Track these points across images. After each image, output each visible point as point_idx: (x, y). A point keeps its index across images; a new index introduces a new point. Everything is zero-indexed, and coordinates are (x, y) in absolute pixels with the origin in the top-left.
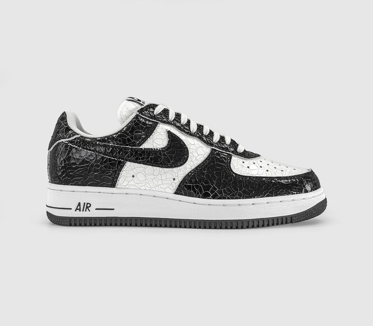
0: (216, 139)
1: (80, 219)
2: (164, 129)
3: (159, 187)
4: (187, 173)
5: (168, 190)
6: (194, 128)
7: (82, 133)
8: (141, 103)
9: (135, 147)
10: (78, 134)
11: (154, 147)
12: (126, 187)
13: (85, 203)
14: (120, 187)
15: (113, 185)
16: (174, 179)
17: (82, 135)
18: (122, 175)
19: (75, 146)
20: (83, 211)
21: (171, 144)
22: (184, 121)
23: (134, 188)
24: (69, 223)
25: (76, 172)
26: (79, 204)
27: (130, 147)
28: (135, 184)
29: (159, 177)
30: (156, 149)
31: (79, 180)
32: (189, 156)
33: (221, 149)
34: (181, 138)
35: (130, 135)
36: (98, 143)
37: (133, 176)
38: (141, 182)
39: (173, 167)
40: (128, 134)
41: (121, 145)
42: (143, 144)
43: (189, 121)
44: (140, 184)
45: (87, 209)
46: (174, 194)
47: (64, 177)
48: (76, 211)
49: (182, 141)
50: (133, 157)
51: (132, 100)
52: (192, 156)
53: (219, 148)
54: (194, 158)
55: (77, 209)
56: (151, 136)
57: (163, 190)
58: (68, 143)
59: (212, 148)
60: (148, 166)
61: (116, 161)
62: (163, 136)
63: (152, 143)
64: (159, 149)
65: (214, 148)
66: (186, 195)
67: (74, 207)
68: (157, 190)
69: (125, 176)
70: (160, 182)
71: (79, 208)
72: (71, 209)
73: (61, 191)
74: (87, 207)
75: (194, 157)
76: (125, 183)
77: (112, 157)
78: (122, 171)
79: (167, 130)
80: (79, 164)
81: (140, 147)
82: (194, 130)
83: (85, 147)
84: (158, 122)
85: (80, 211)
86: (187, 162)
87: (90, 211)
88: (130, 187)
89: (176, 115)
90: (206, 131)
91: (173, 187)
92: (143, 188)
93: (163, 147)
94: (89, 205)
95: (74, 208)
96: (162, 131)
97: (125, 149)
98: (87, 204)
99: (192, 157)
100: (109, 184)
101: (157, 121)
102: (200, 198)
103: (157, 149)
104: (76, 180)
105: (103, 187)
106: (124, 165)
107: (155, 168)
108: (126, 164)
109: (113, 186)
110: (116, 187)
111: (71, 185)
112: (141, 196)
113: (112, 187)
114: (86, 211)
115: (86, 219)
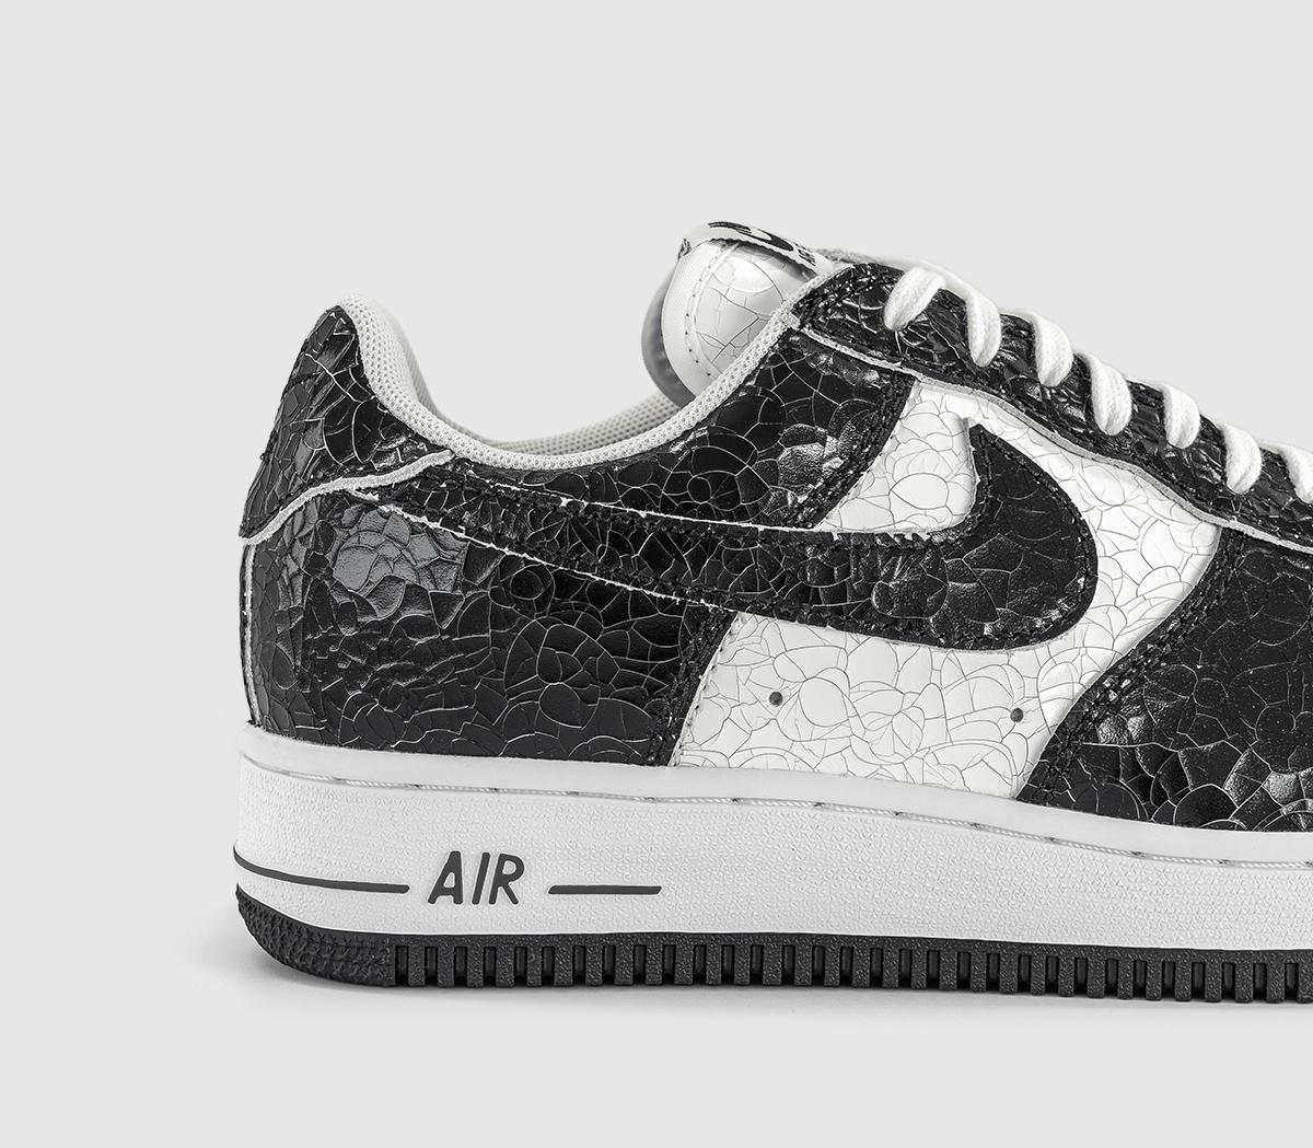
0: (1243, 471)
1: (461, 946)
2: (946, 418)
3: (930, 759)
4: (1088, 679)
5: (977, 779)
6: (1113, 408)
7: (460, 442)
8: (794, 255)
9: (787, 529)
10: (435, 448)
11: (901, 527)
12: (734, 762)
13: (486, 857)
14: (699, 762)
15: (658, 752)
16: (1018, 715)
17: (465, 455)
18: (711, 691)
19: (424, 519)
20: (476, 900)
21: (993, 504)
22: (1053, 364)
23: (781, 764)
24: (393, 970)
25: (430, 673)
26: (454, 863)
27: (761, 528)
28: (786, 745)
29: (929, 701)
30: (909, 537)
31: (453, 721)
32: (1100, 576)
33: (1274, 534)
34: (1046, 469)
35: (755, 457)
36: (565, 501)
37: (777, 699)
38: (818, 732)
39: (1010, 647)
40: (745, 451)
41: (706, 512)
42: (835, 511)
43: (1081, 370)
44: (817, 747)
45: (501, 889)
46: (1018, 799)
47: (357, 702)
48: (432, 900)
49: (1056, 485)
50: (779, 584)
51: (738, 239)
52: (1116, 574)
53: (1263, 528)
54: (1128, 590)
55: (439, 891)
56: (878, 458)
57: (953, 780)
58: (382, 502)
59: (1224, 523)
60: (862, 638)
61: (679, 609)
62: (948, 456)
63: (883, 501)
64: (925, 538)
65: (1235, 524)
66: (1085, 806)
67: (423, 880)
68: (918, 780)
69: (725, 699)
70: (933, 732)
71: (450, 882)
72: (404, 889)
73: (339, 781)
74: (502, 880)
75: (1127, 582)
76: (726, 742)
77: (650, 588)
78: (710, 666)
79: (965, 421)
80: (451, 631)
81: (817, 529)
82: (1116, 422)
83: (487, 528)
84: (913, 373)
85: (458, 900)
86: (1090, 613)
87: (515, 901)
88: (758, 763)
89: (1007, 331)
90: (1181, 428)
91: (1010, 760)
92: (832, 766)
93: (946, 524)
94: (509, 868)
95: (423, 883)
96: (937, 426)
97: (732, 536)
98: (503, 858)
99: (1117, 584)
100: (634, 746)
101: (906, 371)
102: (1171, 824)
103: (914, 535)
104: (434, 720)
105: (597, 760)
106: (720, 634)
107: (904, 649)
108: (735, 626)
109: (658, 756)
110: (672, 762)
111: (400, 749)
112: (818, 812)
113: (652, 764)
114: (492, 900)
115: (491, 946)
